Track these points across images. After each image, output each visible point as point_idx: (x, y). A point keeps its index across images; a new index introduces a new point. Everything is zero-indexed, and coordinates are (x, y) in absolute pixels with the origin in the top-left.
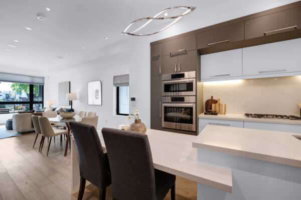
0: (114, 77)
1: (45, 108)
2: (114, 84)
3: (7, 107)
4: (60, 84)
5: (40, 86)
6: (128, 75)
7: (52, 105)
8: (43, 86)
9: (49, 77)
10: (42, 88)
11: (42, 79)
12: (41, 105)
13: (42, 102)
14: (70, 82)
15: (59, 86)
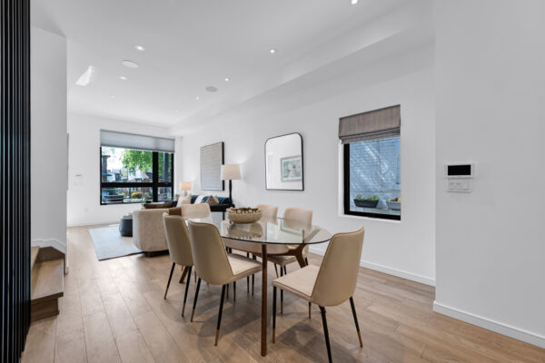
0: (341, 119)
1: (178, 196)
2: (340, 137)
3: (120, 192)
4: (203, 149)
5: (167, 155)
6: (399, 106)
7: (190, 189)
8: (173, 155)
9: (181, 138)
10: (170, 158)
11: (171, 142)
12: (170, 188)
13: (171, 185)
14: (223, 144)
15: (202, 153)
